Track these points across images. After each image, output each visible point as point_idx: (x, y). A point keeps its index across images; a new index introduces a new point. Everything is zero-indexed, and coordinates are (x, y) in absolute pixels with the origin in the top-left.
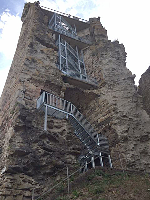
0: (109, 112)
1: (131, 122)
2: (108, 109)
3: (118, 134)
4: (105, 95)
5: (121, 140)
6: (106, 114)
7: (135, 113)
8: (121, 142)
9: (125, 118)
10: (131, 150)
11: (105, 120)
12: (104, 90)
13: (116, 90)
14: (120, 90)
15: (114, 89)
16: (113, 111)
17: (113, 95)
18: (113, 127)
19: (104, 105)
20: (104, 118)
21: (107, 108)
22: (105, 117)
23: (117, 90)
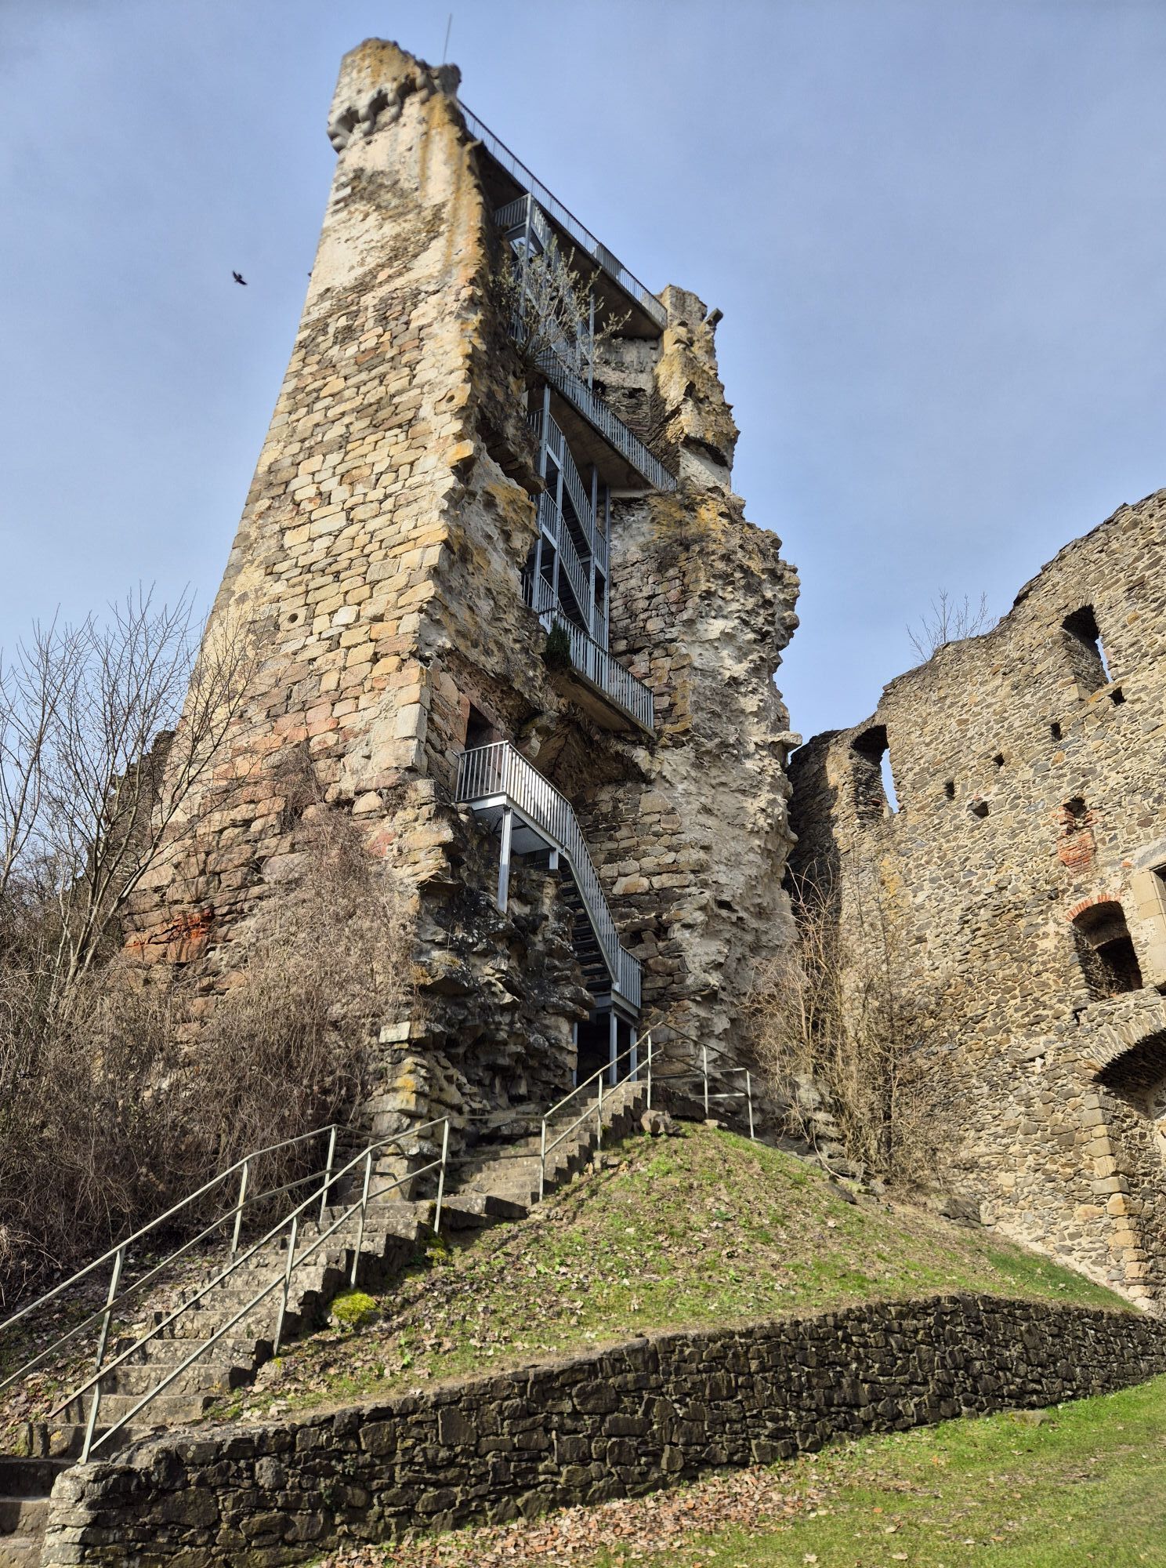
0: (674, 869)
1: (740, 933)
2: (673, 854)
3: (691, 966)
4: (671, 784)
5: (694, 992)
6: (658, 870)
7: (759, 901)
8: (694, 1001)
9: (724, 913)
10: (718, 1037)
11: (647, 893)
12: (673, 762)
13: (718, 780)
14: (734, 786)
15: (714, 772)
16: (693, 872)
17: (703, 799)
18: (678, 934)
19: (656, 828)
20: (645, 882)
21: (670, 848)
22: (655, 879)
23: (723, 784)
